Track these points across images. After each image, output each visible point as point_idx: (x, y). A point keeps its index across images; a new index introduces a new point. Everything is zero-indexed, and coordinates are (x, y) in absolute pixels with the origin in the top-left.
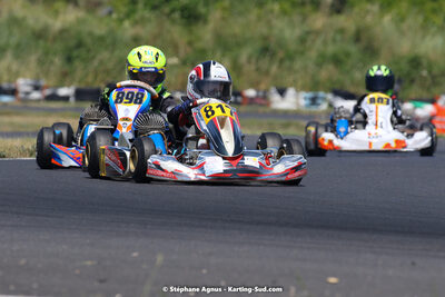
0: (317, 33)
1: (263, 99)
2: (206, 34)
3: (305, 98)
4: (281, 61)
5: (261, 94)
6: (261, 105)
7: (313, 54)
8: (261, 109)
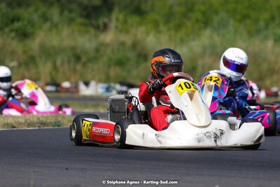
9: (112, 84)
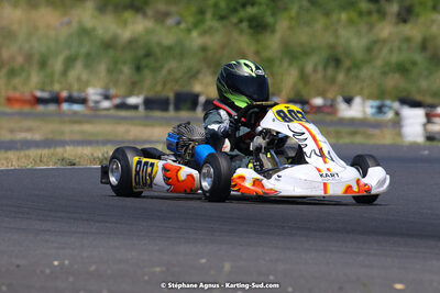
0: (384, 41)
1: (331, 108)
2: (273, 43)
3: (372, 107)
4: (349, 70)
5: (329, 103)
6: (329, 114)
7: (379, 63)
8: (328, 118)
9: (388, 102)
